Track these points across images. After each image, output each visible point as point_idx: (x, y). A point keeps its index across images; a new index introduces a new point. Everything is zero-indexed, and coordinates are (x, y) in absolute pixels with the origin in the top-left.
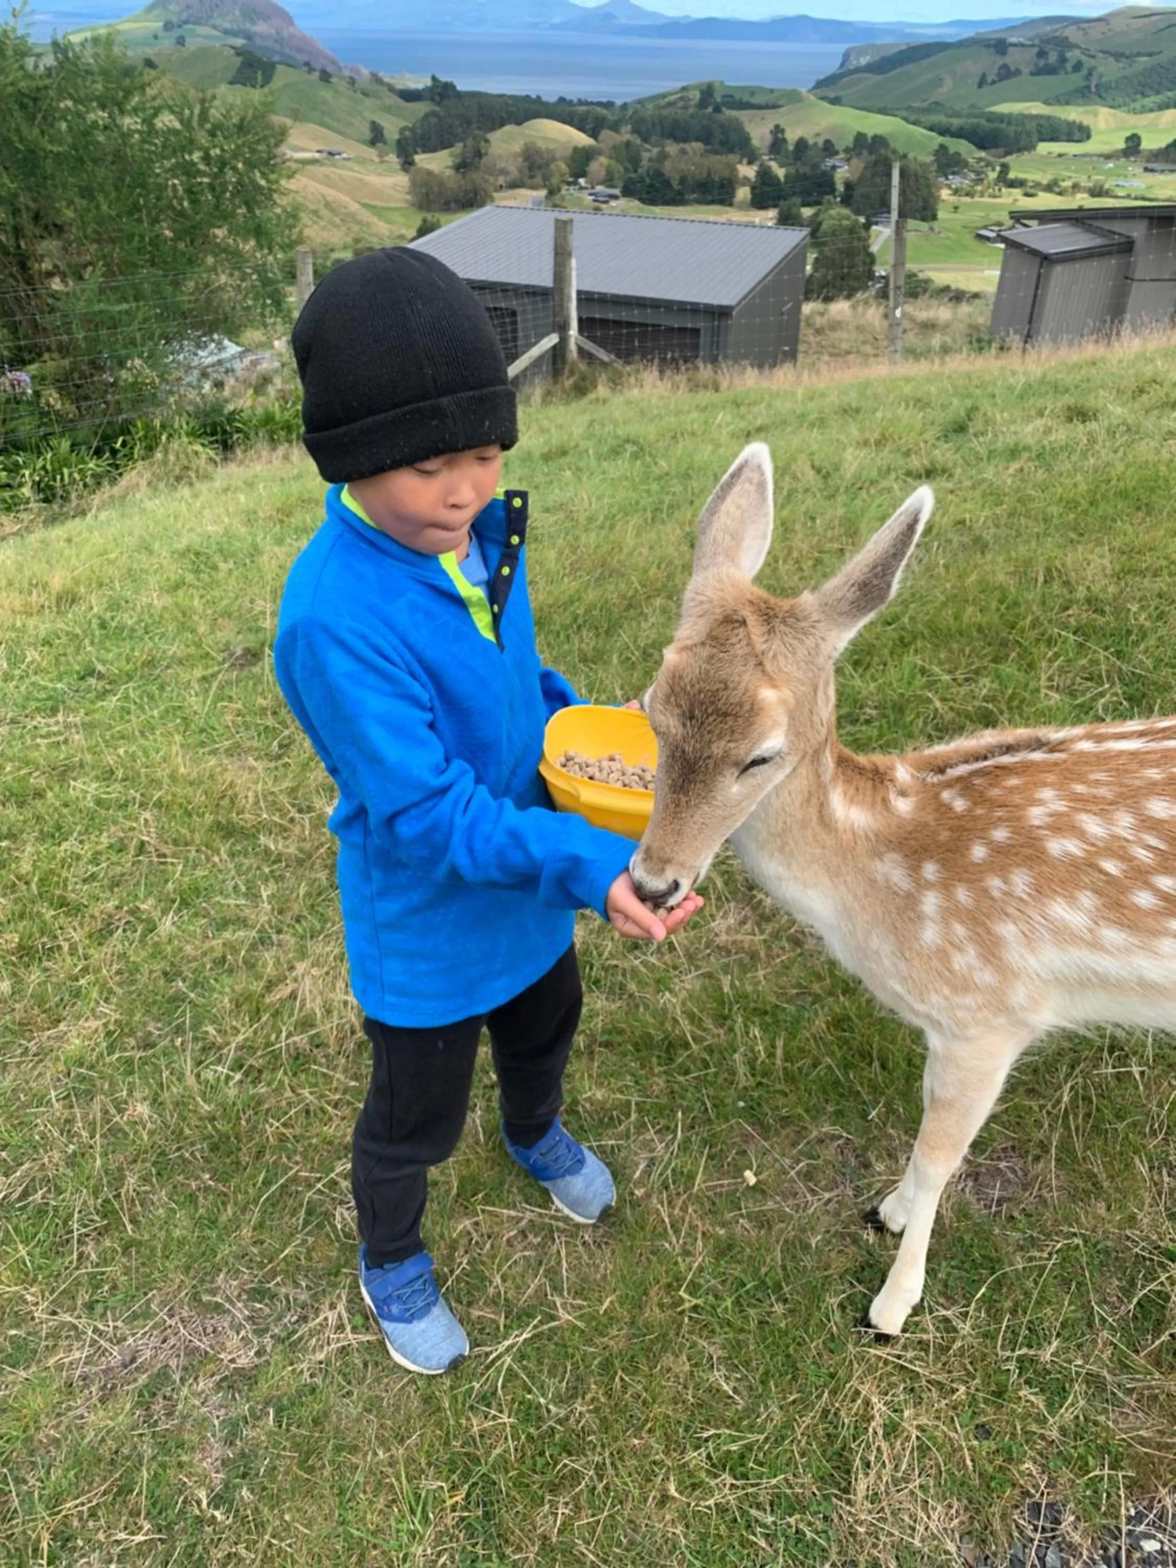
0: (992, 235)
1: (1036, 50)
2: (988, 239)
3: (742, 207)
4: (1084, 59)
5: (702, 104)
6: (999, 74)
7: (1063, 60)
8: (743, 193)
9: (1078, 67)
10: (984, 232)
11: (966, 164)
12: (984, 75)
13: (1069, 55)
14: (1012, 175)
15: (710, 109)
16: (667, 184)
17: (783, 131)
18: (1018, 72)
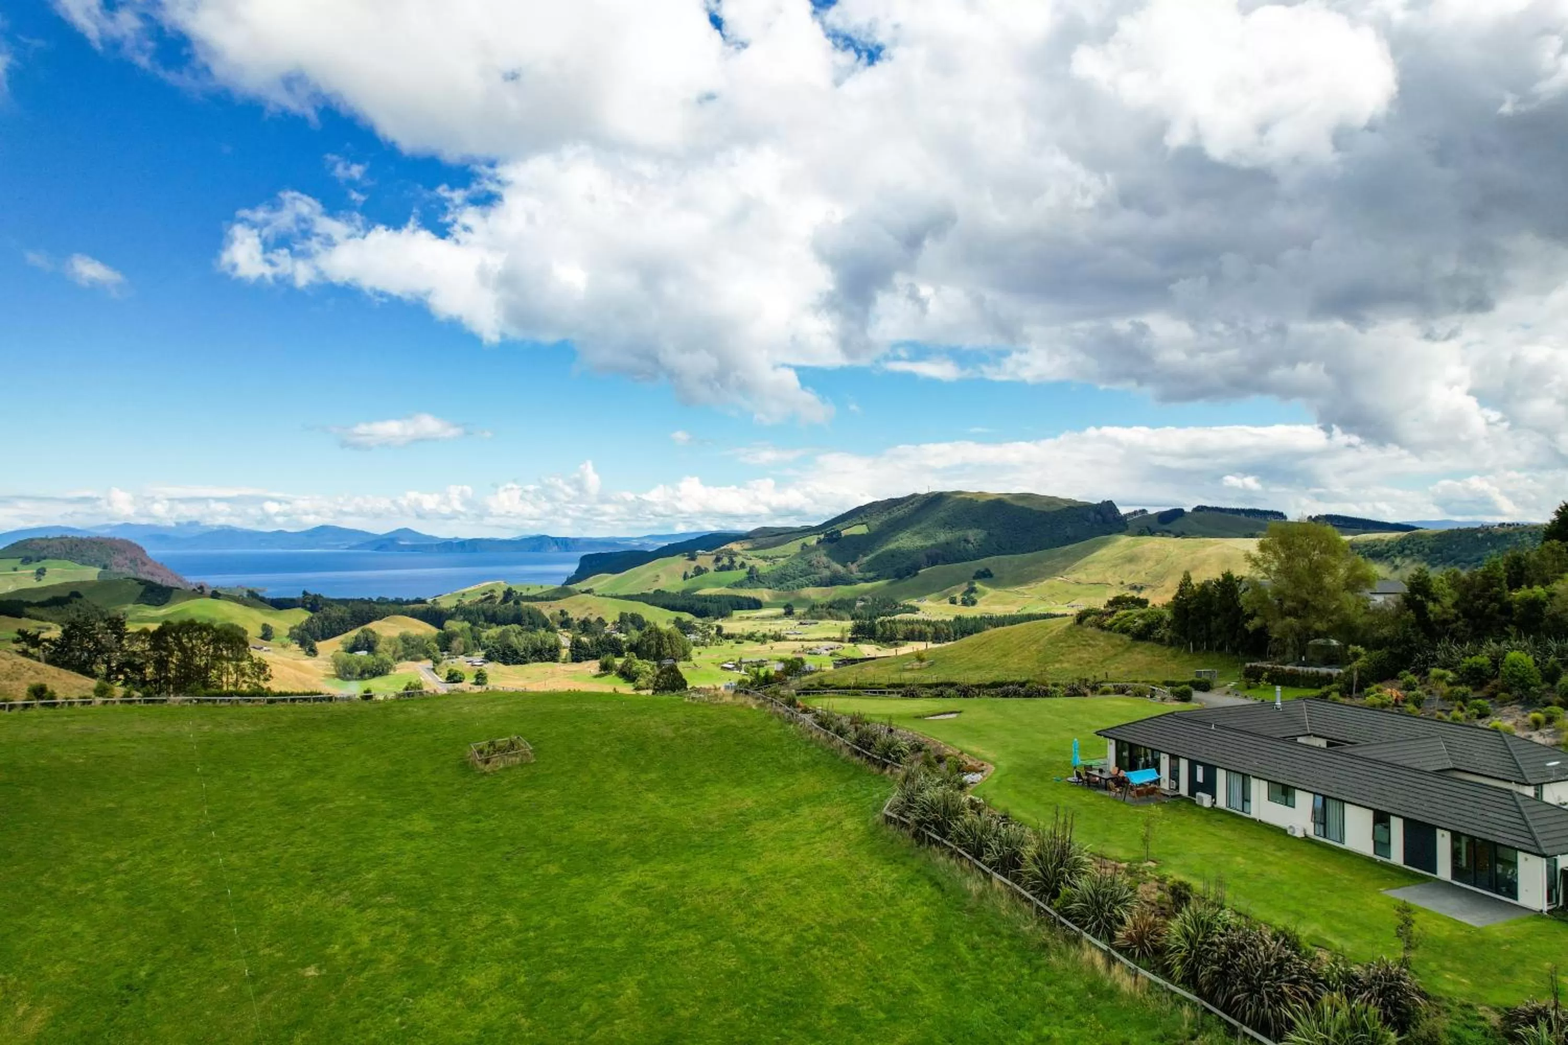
0: (731, 666)
1: (715, 557)
2: (729, 669)
3: (565, 662)
4: (745, 561)
5: (505, 600)
6: (695, 572)
7: (732, 562)
8: (565, 653)
9: (743, 565)
10: (725, 665)
11: (694, 627)
12: (686, 573)
13: (734, 559)
14: (725, 632)
15: (512, 603)
16: (516, 653)
17: (567, 614)
18: (706, 570)
